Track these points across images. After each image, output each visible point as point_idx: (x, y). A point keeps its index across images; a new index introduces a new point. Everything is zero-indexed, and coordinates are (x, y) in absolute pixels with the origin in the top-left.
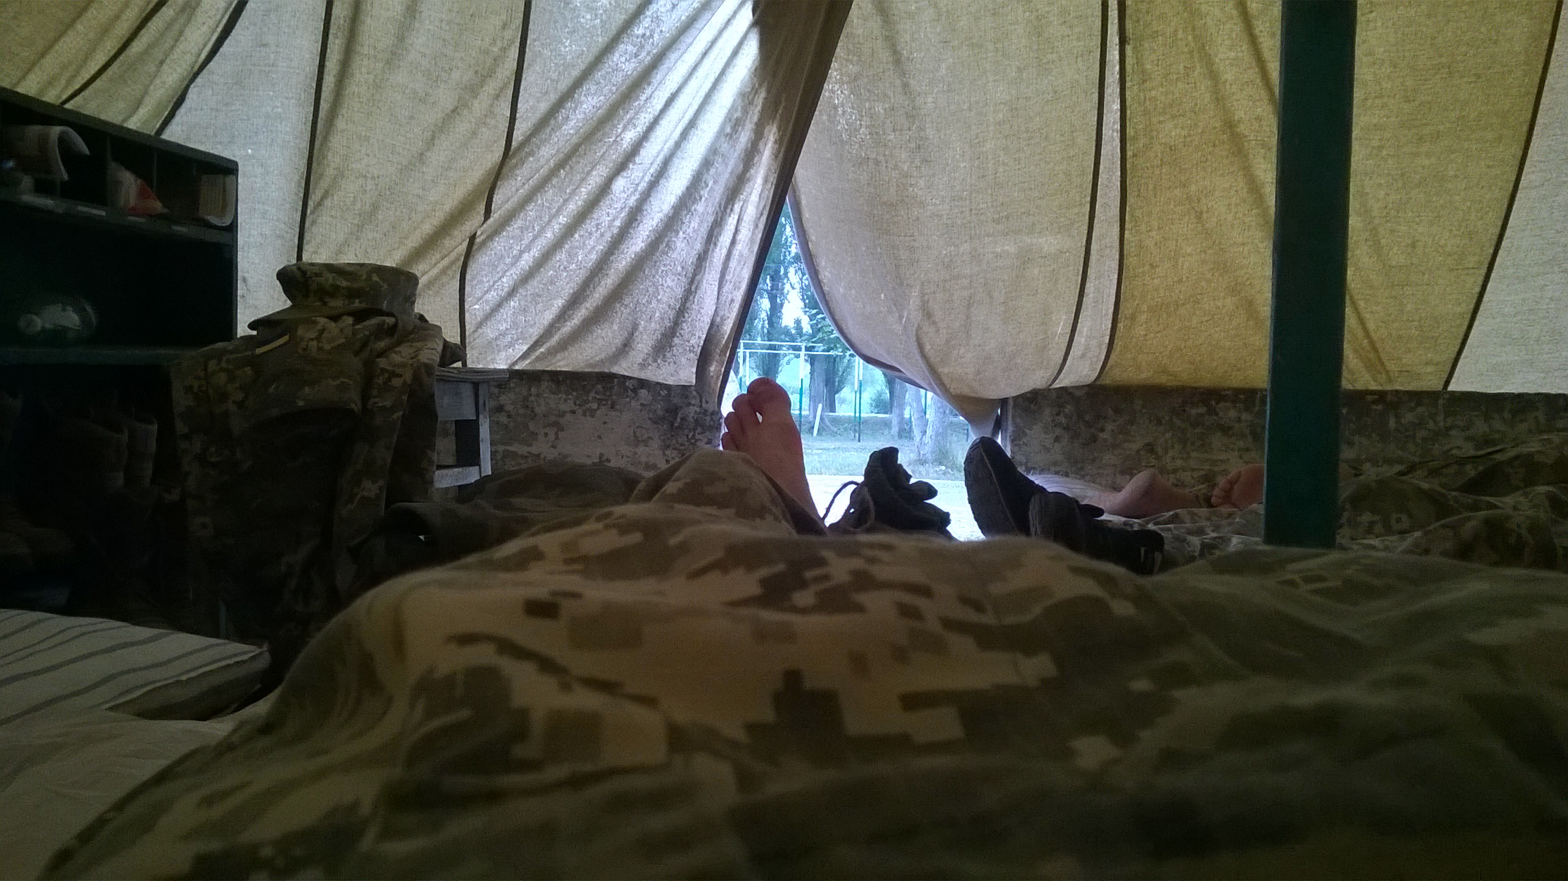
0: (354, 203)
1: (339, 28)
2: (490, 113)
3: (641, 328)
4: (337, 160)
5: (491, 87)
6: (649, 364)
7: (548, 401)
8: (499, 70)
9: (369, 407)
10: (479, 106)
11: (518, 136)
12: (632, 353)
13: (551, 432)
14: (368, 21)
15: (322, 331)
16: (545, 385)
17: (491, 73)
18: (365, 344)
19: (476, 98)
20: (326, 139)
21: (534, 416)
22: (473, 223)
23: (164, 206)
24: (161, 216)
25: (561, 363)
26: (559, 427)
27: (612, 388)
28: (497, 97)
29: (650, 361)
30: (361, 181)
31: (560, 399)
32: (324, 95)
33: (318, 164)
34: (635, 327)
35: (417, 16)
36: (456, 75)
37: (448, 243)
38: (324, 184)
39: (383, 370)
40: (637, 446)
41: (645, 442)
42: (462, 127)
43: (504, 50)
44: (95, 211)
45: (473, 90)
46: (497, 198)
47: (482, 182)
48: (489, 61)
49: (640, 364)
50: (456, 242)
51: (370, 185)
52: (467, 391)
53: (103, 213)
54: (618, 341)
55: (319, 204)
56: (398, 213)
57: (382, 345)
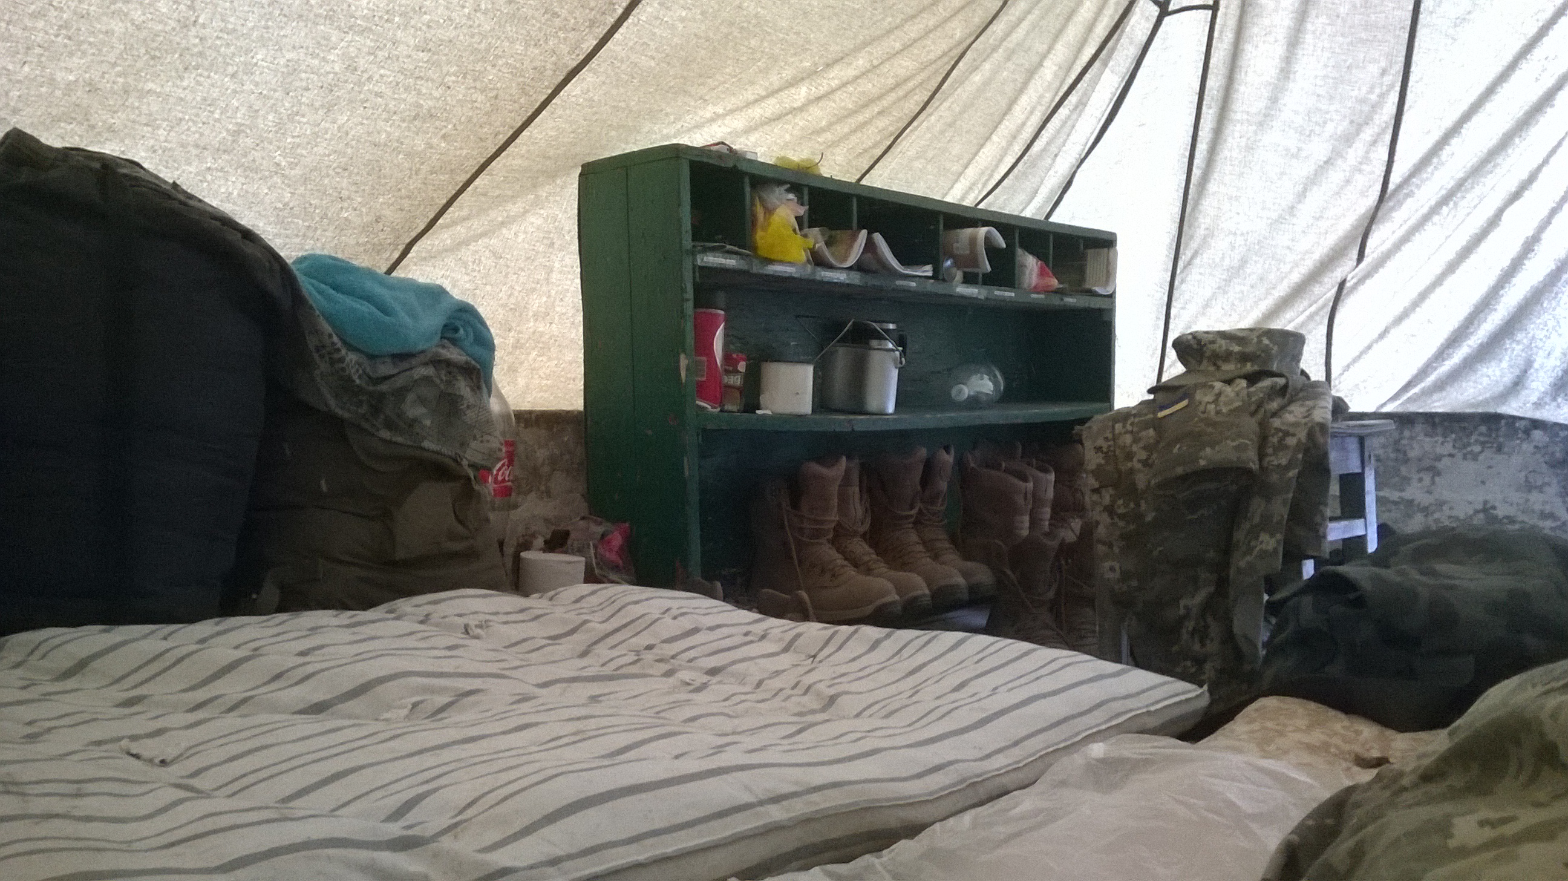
0: (1223, 259)
1: (1212, 99)
2: (1366, 159)
3: (1536, 365)
4: (1208, 220)
5: (1367, 134)
6: (1546, 403)
7: (1421, 444)
8: (1376, 117)
9: (1265, 464)
10: (1354, 154)
11: (1395, 179)
12: (1524, 393)
13: (1427, 478)
14: (1242, 89)
15: (1219, 394)
16: (1419, 427)
17: (1367, 121)
18: (1260, 405)
19: (1350, 147)
20: (1197, 203)
21: (1406, 461)
22: (1345, 268)
23: (1060, 282)
24: (1057, 292)
25: (1436, 404)
26: (1435, 472)
27: (1498, 430)
28: (1374, 143)
29: (1547, 400)
30: (1231, 238)
31: (1436, 442)
32: (1196, 162)
33: (1190, 227)
34: (1529, 363)
35: (1292, 76)
36: (1330, 128)
37: (1317, 289)
38: (1194, 245)
39: (1278, 430)
40: (1530, 491)
41: (1540, 489)
42: (1335, 176)
43: (1382, 96)
44: (1007, 294)
45: (1348, 139)
46: (1371, 243)
47: (1355, 228)
48: (1366, 109)
49: (1535, 403)
50: (1326, 290)
51: (1240, 240)
52: (1353, 445)
53: (1013, 294)
54: (1508, 379)
55: (1189, 263)
56: (1266, 266)
57: (1274, 405)
